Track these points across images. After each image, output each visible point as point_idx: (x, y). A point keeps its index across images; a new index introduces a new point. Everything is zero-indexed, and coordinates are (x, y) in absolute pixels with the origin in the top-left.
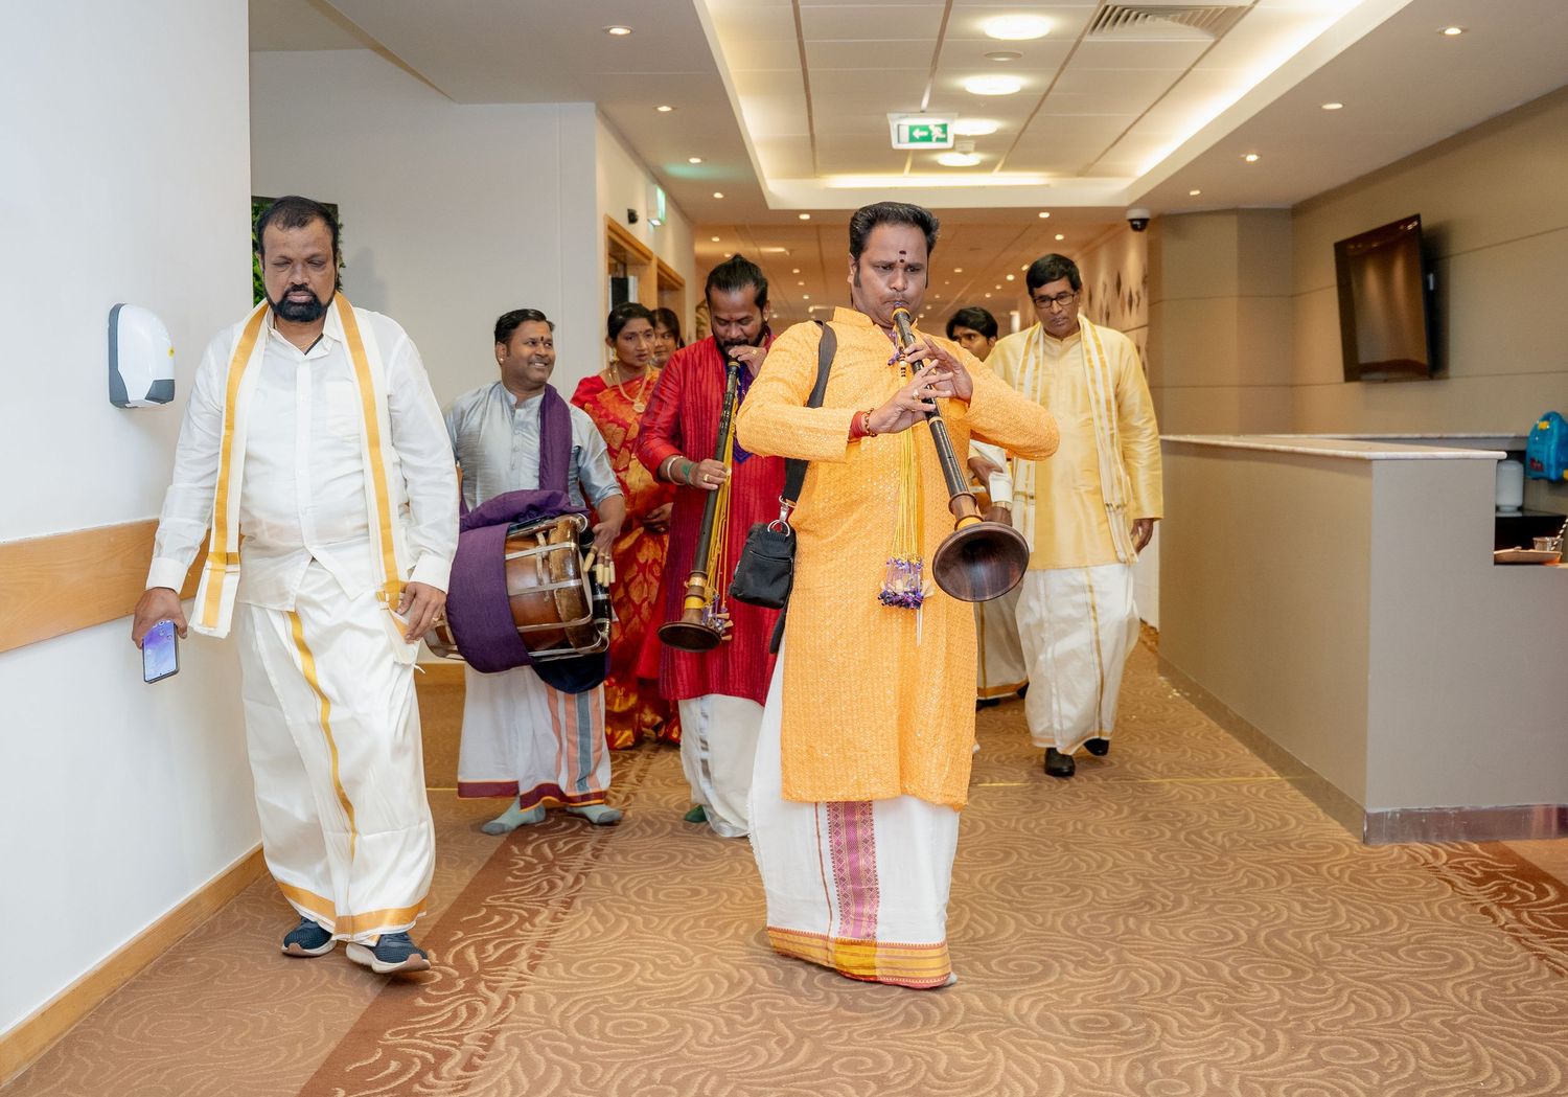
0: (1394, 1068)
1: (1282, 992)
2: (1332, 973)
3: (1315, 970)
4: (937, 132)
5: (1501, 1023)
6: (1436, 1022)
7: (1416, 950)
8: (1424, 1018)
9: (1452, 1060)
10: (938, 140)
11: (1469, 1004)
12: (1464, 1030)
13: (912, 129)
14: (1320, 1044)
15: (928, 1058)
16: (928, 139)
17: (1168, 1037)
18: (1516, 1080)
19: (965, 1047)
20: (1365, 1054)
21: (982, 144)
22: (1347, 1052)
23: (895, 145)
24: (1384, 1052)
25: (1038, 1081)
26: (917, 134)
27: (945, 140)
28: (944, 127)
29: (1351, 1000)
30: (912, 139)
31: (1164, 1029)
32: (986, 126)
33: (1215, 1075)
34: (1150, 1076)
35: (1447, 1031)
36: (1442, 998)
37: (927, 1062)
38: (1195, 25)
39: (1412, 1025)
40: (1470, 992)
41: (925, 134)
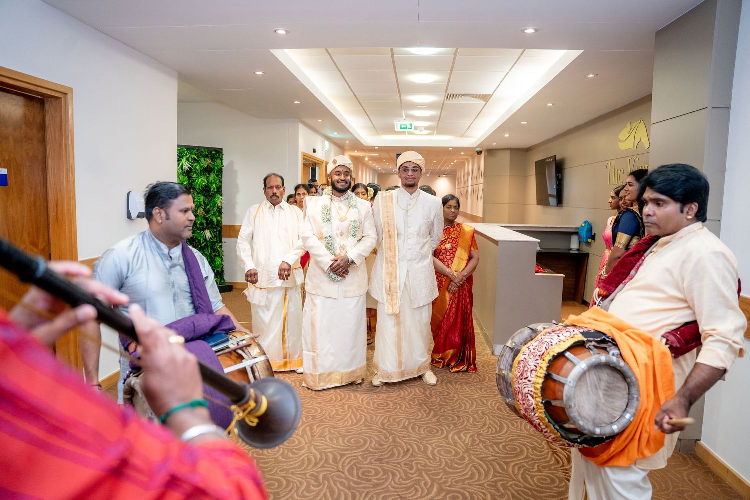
0: (459, 425)
1: (441, 400)
2: (459, 395)
3: (454, 394)
4: (409, 126)
5: (499, 414)
6: (480, 412)
7: (487, 390)
8: (477, 411)
9: (477, 424)
10: (409, 129)
11: (493, 407)
12: (486, 415)
13: (401, 125)
14: (442, 416)
15: (330, 412)
16: (406, 128)
17: (400, 411)
18: (492, 431)
19: (342, 409)
20: (454, 420)
21: (426, 128)
22: (448, 419)
23: (396, 130)
24: (459, 420)
25: (357, 420)
26: (403, 127)
27: (411, 129)
28: (411, 125)
29: (459, 404)
30: (401, 128)
31: (400, 408)
32: (427, 124)
33: (407, 423)
34: (389, 421)
35: (482, 415)
36: (487, 405)
37: (329, 413)
38: (481, 99)
39: (472, 412)
40: (495, 405)
41: (405, 127)
